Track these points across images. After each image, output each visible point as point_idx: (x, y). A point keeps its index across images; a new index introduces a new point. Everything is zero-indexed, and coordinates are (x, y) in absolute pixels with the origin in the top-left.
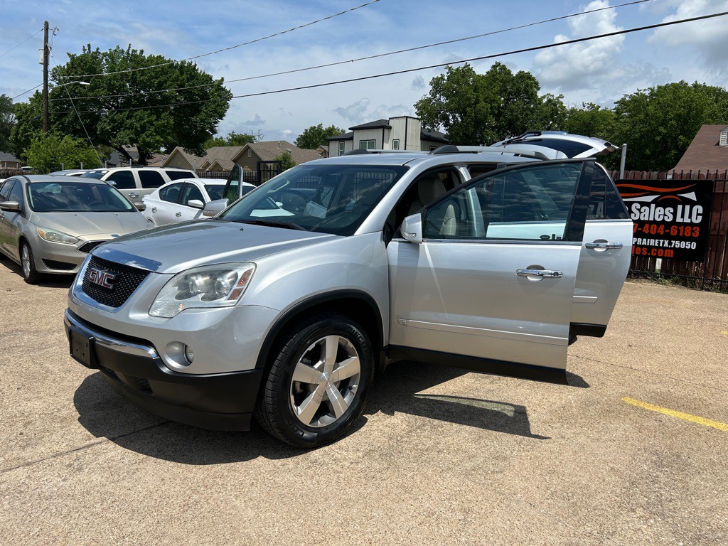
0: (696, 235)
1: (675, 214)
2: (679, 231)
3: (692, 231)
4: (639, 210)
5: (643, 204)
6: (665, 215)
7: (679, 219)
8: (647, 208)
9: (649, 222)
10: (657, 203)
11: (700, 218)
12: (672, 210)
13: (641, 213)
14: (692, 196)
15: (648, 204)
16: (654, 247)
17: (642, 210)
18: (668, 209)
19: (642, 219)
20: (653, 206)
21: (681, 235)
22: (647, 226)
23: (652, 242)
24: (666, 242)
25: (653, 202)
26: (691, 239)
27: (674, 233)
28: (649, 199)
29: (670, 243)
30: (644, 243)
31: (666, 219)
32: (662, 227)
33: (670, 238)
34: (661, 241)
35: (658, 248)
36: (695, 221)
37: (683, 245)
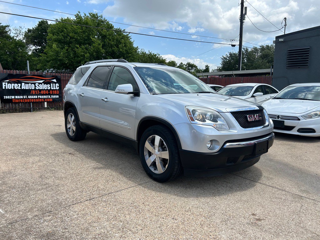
0: (58, 93)
1: (50, 86)
2: (53, 92)
3: (57, 92)
4: (38, 86)
5: (39, 83)
6: (47, 87)
7: (52, 88)
8: (41, 85)
9: (42, 90)
10: (45, 83)
11: (58, 88)
12: (49, 85)
13: (39, 87)
14: (55, 80)
15: (41, 83)
16: (46, 98)
17: (39, 86)
18: (48, 85)
19: (40, 89)
20: (43, 84)
21: (54, 93)
22: (42, 91)
23: (45, 97)
24: (49, 96)
25: (43, 82)
26: (57, 95)
27: (51, 92)
28: (41, 81)
29: (51, 97)
30: (42, 97)
31: (48, 89)
32: (47, 91)
33: (50, 95)
34: (48, 96)
35: (47, 98)
36: (57, 89)
37: (55, 97)
